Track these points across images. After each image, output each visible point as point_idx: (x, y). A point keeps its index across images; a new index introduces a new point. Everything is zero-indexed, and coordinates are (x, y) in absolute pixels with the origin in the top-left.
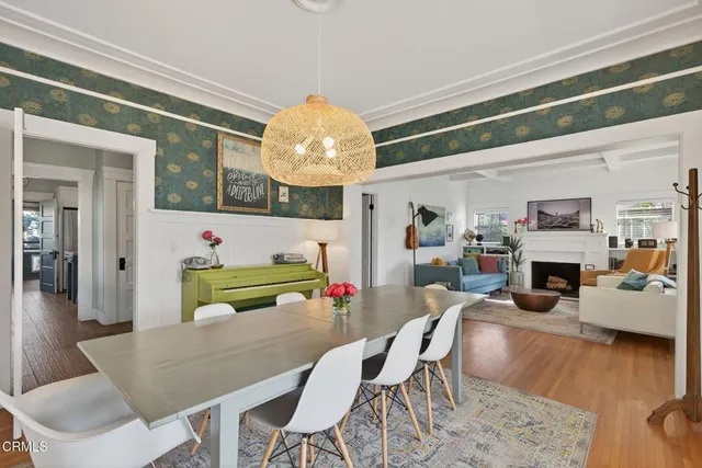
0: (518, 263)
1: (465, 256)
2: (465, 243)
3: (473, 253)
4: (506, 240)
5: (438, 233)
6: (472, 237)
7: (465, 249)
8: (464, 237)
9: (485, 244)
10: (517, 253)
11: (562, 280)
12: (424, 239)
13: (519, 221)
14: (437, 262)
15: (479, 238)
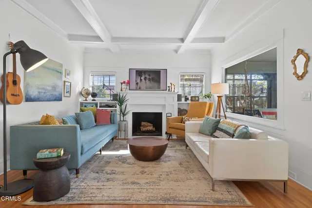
0: (124, 115)
1: (82, 110)
2: (81, 99)
3: (89, 107)
4: (115, 97)
5: (54, 88)
6: (88, 94)
7: (82, 104)
8: (81, 93)
9: (98, 100)
10: (123, 107)
11: (149, 124)
12: (34, 93)
13: (124, 82)
14: (46, 120)
15: (94, 95)
